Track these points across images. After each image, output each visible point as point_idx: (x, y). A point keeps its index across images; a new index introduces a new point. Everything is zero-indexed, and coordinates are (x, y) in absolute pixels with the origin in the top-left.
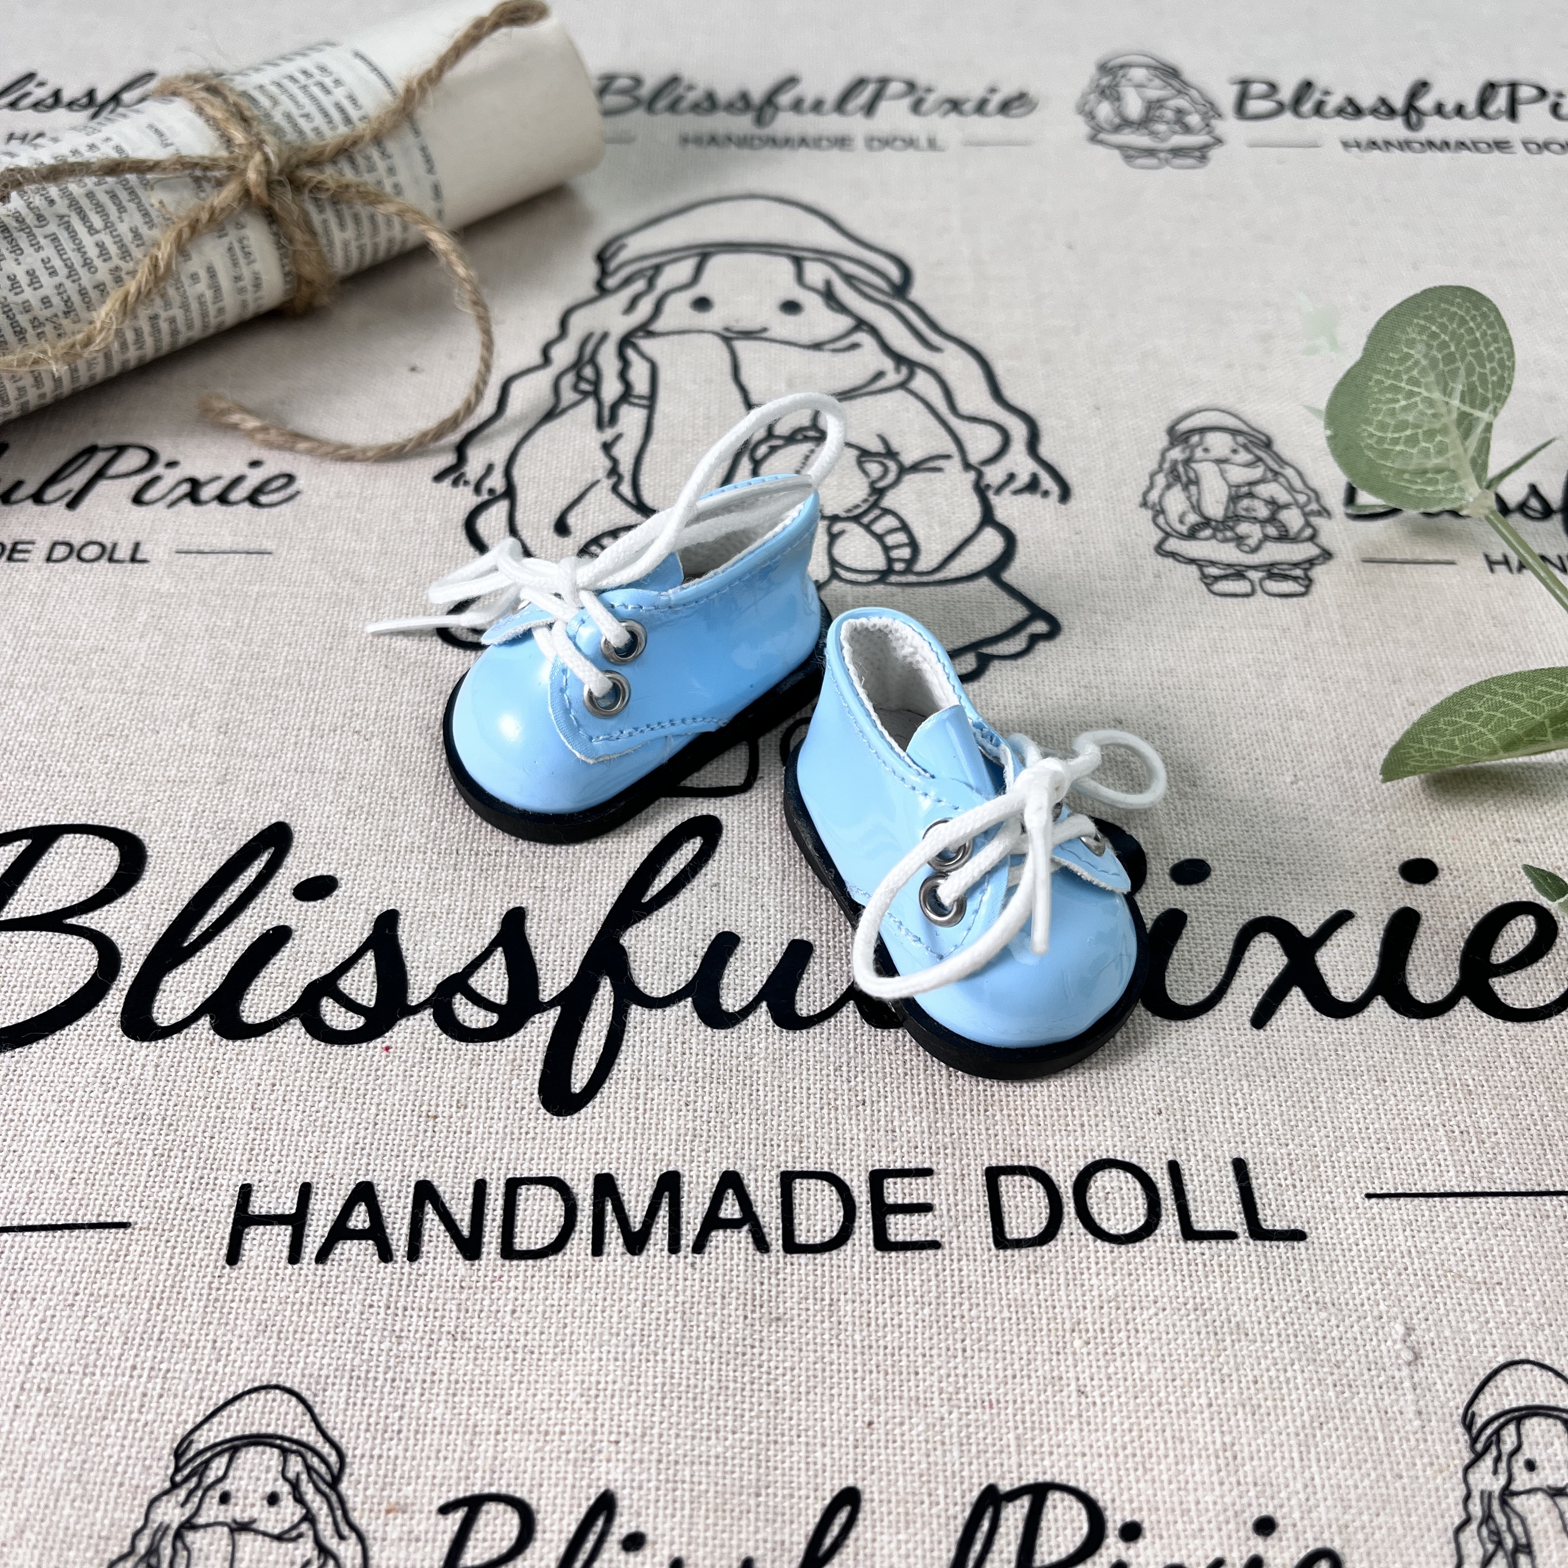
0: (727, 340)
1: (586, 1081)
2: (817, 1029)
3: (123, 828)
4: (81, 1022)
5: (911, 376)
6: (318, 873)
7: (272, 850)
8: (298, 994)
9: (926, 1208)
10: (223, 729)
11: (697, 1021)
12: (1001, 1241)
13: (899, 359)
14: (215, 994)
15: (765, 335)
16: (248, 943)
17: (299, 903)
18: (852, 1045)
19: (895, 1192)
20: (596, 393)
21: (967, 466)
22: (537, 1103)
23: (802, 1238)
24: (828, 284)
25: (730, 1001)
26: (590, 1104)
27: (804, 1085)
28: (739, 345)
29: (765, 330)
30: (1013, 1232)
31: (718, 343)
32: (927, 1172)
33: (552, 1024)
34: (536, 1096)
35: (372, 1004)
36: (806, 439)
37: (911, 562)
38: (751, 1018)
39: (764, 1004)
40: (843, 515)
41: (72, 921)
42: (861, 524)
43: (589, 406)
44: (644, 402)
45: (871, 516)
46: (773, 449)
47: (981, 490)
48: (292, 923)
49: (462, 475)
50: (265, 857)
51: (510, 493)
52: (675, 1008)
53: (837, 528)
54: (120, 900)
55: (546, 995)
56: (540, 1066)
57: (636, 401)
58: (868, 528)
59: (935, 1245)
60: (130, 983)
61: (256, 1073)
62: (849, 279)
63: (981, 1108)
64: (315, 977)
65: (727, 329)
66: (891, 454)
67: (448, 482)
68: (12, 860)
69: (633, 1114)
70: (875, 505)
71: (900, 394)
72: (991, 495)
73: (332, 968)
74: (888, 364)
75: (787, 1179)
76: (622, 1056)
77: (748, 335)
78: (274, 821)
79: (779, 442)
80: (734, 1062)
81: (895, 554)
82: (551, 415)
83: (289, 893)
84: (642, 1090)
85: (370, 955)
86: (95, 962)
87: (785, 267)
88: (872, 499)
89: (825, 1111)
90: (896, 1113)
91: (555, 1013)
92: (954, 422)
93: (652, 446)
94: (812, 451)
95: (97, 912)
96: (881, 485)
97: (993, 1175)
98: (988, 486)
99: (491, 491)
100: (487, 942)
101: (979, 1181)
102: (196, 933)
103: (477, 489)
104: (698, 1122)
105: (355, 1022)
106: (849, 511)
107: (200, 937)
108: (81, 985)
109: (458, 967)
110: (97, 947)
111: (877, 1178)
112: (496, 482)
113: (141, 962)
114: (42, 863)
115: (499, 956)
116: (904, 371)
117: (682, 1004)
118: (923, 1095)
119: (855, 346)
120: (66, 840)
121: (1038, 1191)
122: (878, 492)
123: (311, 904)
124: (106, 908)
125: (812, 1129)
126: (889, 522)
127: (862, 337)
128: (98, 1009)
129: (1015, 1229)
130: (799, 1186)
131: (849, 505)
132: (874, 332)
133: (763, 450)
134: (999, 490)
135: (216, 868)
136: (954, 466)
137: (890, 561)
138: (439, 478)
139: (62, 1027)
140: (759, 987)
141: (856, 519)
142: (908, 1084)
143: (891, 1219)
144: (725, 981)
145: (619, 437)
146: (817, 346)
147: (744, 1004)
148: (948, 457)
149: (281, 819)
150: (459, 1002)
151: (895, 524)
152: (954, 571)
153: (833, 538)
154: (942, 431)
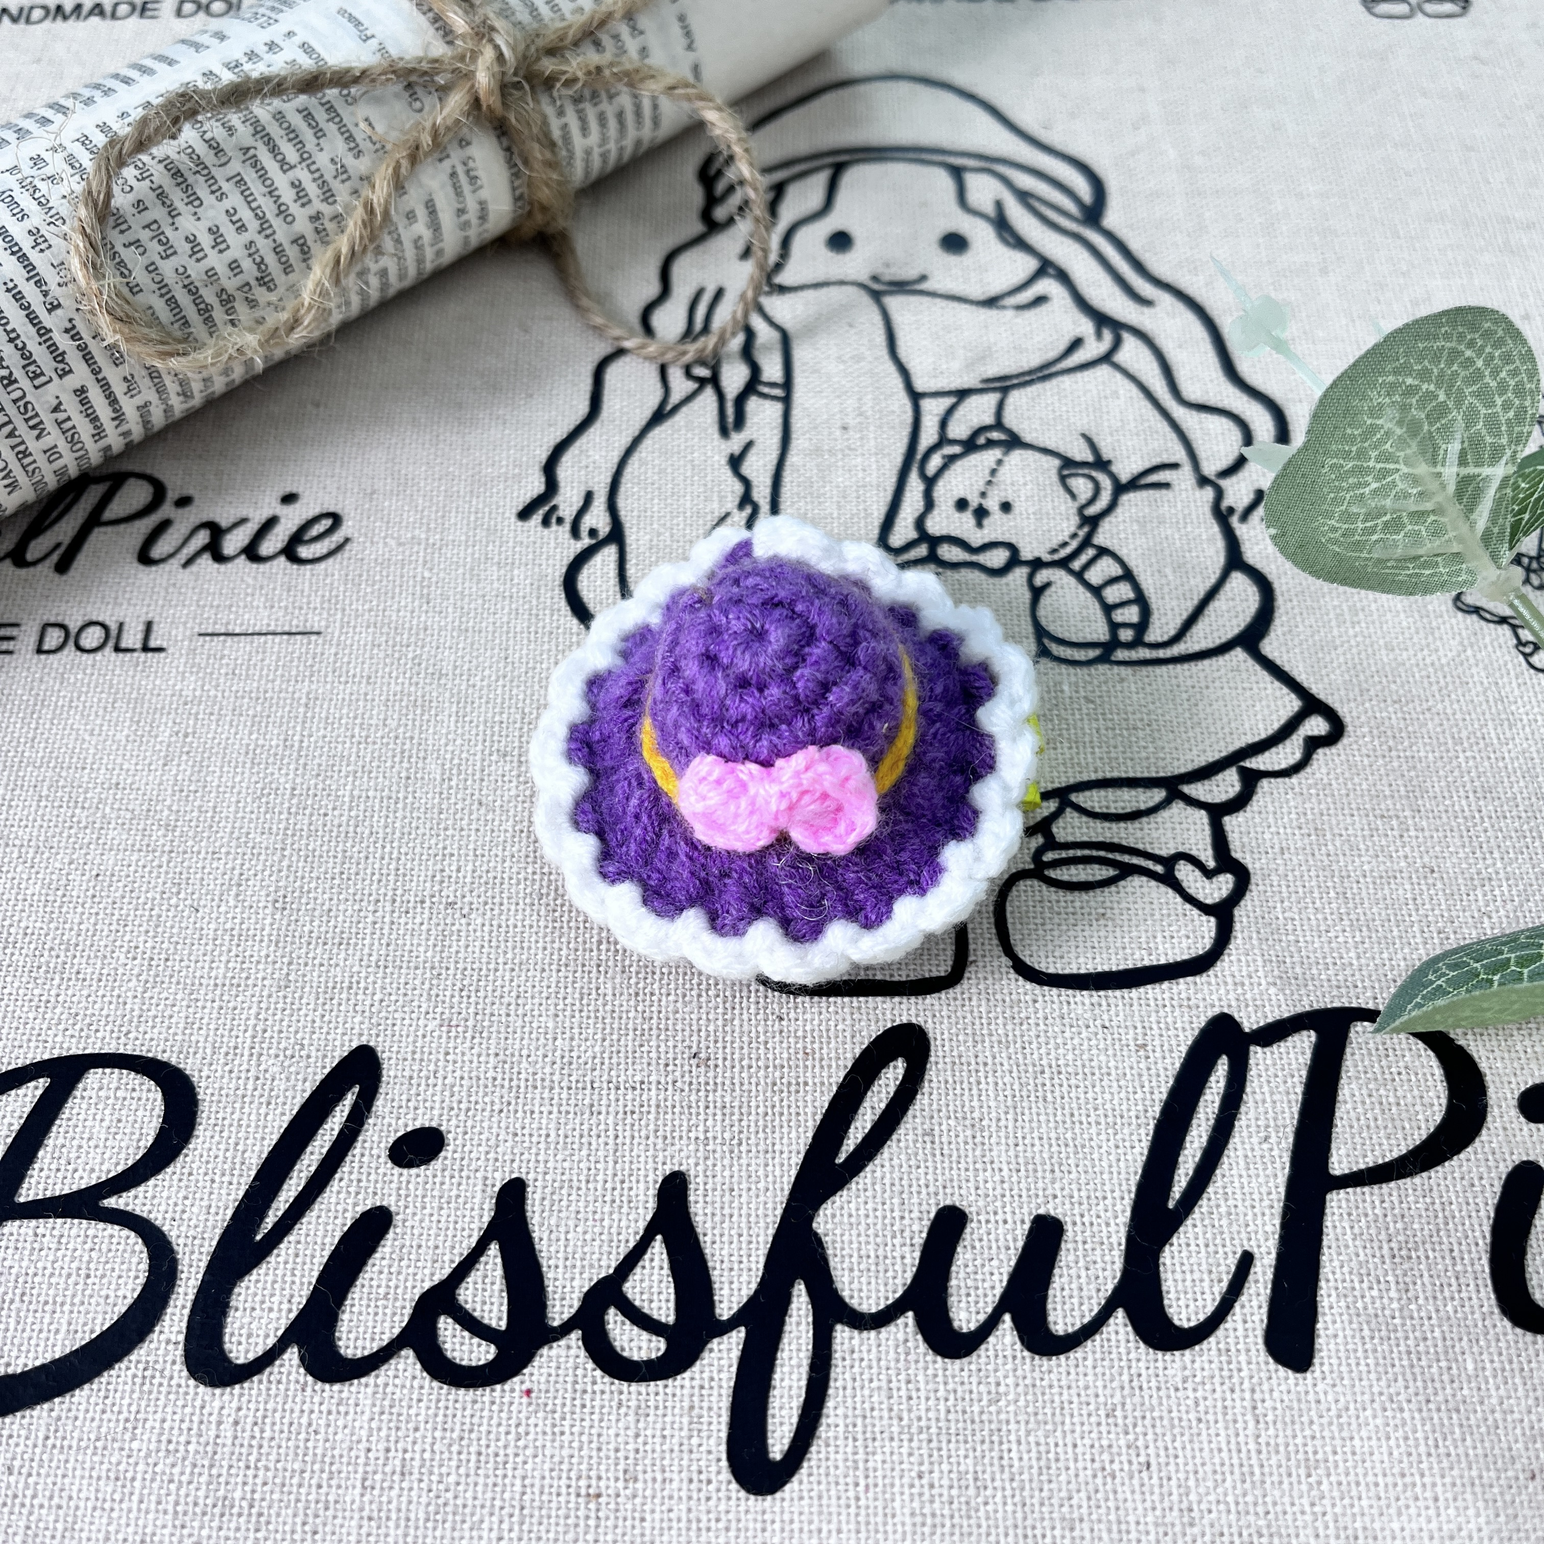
0: (876, 296)
1: (786, 1442)
2: (1077, 1354)
3: (164, 1057)
4: (133, 1357)
5: (1117, 343)
6: (418, 1125)
7: (356, 1089)
8: (408, 1311)
10: (280, 904)
11: (923, 1347)
13: (1102, 320)
14: (302, 1313)
15: (924, 286)
16: (338, 1235)
17: (397, 1170)
18: (1125, 1377)
20: (714, 381)
21: (1203, 481)
22: (726, 1474)
24: (999, 205)
25: (963, 1315)
26: (795, 1479)
27: (1069, 1440)
28: (894, 303)
29: (923, 278)
31: (866, 300)
33: (736, 1354)
34: (724, 1463)
35: (503, 1325)
36: (990, 444)
37: (1142, 627)
38: (991, 1339)
39: (1007, 1317)
40: (1047, 558)
41: (111, 1202)
42: (1071, 572)
43: (708, 396)
44: (778, 392)
45: (1084, 558)
46: (951, 460)
47: (1222, 515)
48: (390, 1202)
49: (554, 508)
50: (349, 1099)
51: (617, 535)
52: (892, 1328)
53: (1042, 577)
54: (169, 1170)
55: (725, 1308)
56: (725, 1418)
57: (766, 390)
58: (1079, 576)
60: (191, 1297)
61: (364, 1433)
62: (1024, 197)
63: (1302, 1471)
64: (427, 1285)
65: (875, 278)
66: (1102, 464)
67: (537, 517)
68: (28, 1110)
69: (851, 1494)
70: (1087, 543)
71: (1104, 370)
72: (1234, 521)
73: (447, 1271)
74: (1086, 327)
76: (830, 1404)
77: (901, 287)
78: (355, 1045)
79: (957, 449)
80: (976, 1409)
81: (1120, 616)
82: (659, 416)
83: (384, 1154)
84: (861, 1456)
85: (494, 1249)
86: (145, 1266)
87: (943, 181)
88: (1082, 533)
89: (1099, 1481)
90: (1192, 1483)
91: (738, 1336)
92: (1179, 412)
93: (793, 459)
94: (999, 462)
95: (141, 1188)
96: (1092, 511)
98: (1231, 510)
99: (593, 532)
100: (642, 1225)
102: (270, 1221)
103: (575, 532)
104: (937, 1505)
105: (484, 1353)
106: (1054, 551)
107: (276, 1225)
108: (129, 1301)
109: (608, 1266)
110: (146, 1243)
112: (598, 519)
113: (203, 1265)
114: (66, 1113)
115: (658, 1248)
116: (1108, 336)
117: (901, 1321)
118: (1225, 1454)
119: (1040, 300)
120: (94, 1078)
122: (1091, 522)
123: (414, 1171)
124: (152, 1182)
125: (1084, 1510)
126: (1104, 569)
127: (1048, 286)
128: (154, 1336)
131: (1054, 543)
132: (1063, 277)
133: (935, 462)
134: (1245, 516)
135: (287, 1118)
136: (1184, 478)
137: (1114, 627)
138: (525, 514)
139: (109, 1366)
140: (998, 1291)
141: (1063, 563)
142: (1204, 1437)
144: (953, 1282)
145: (749, 445)
146: (991, 302)
147: (982, 1317)
148: (1174, 466)
149: (364, 1041)
150: (614, 1320)
151: (1115, 570)
152: (1198, 640)
153: (1037, 593)
154: (1164, 427)
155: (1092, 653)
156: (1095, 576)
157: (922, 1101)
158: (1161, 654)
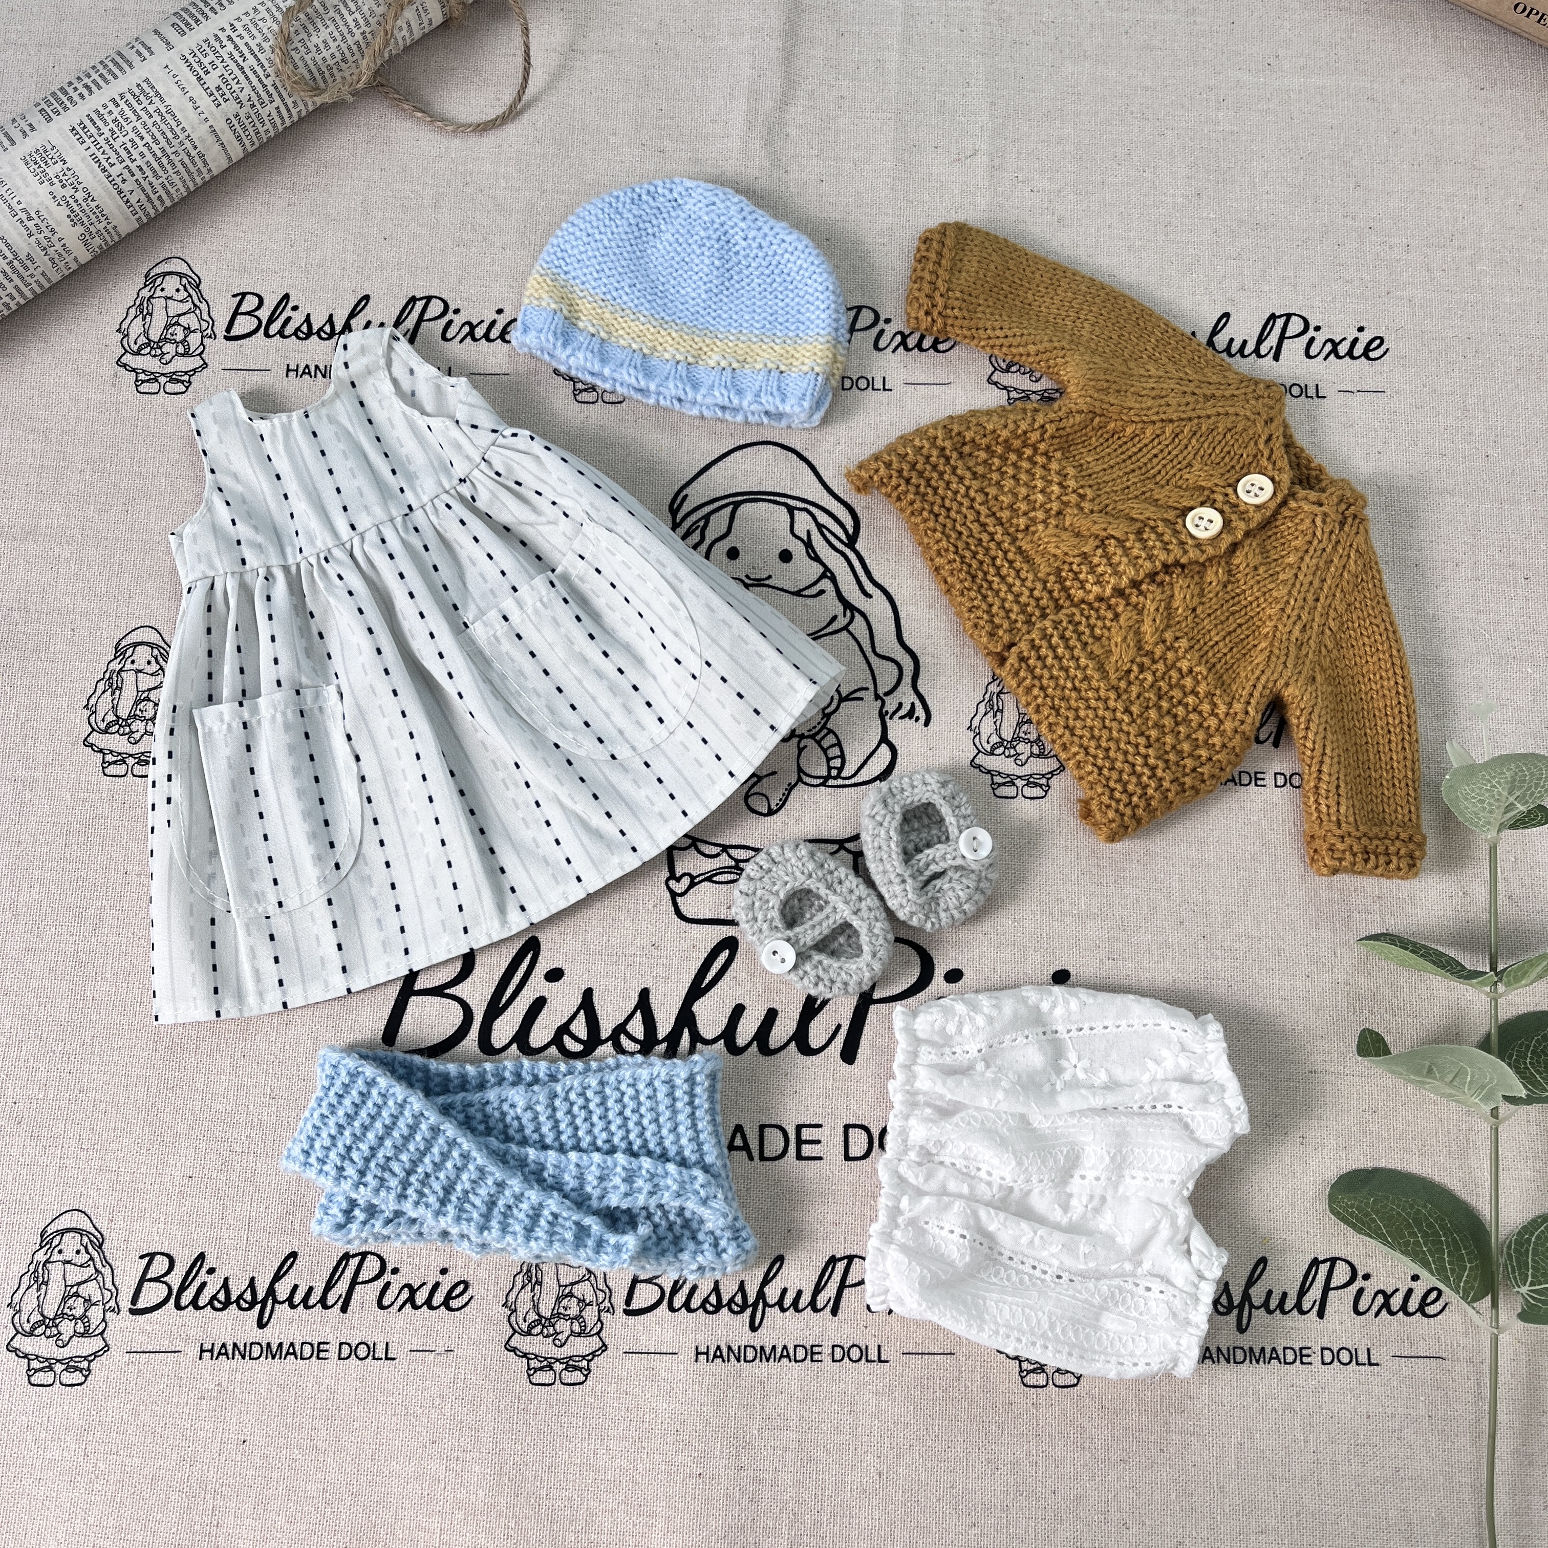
2: (778, 1055)
5: (852, 619)
6: (555, 966)
7: (532, 953)
8: (553, 1033)
9: (818, 1142)
11: (726, 1051)
12: (847, 1158)
13: (847, 605)
14: (517, 1033)
15: (770, 582)
16: (529, 1005)
17: (548, 983)
18: (793, 1064)
19: (806, 1134)
21: (877, 697)
23: (767, 1154)
24: (808, 532)
25: (740, 1042)
27: (772, 1082)
29: (770, 577)
30: (852, 1154)
32: (820, 1126)
33: (664, 1050)
35: (586, 1038)
37: (840, 770)
38: (749, 1050)
39: (755, 1042)
40: (807, 734)
41: (448, 991)
42: (816, 741)
45: (822, 734)
47: (882, 715)
48: (546, 994)
50: (529, 957)
52: (716, 1045)
53: (803, 743)
54: (467, 980)
55: (660, 1036)
58: (819, 743)
59: (820, 1158)
60: (479, 1026)
62: (820, 526)
63: (845, 1095)
64: (559, 1024)
65: (747, 576)
70: (824, 727)
71: (844, 635)
72: (887, 719)
73: (566, 1020)
74: (840, 608)
75: (762, 1127)
77: (759, 582)
78: (530, 936)
80: (742, 1072)
81: (832, 764)
83: (543, 978)
85: (582, 1013)
86: (461, 1014)
87: (784, 515)
88: (823, 721)
89: (780, 1095)
90: (809, 1097)
91: (665, 1045)
92: (872, 658)
95: (458, 987)
96: (828, 711)
97: (847, 1128)
98: (887, 712)
100: (633, 1006)
101: (841, 1131)
102: (503, 1001)
104: (727, 1101)
105: (578, 1048)
106: (810, 731)
107: (506, 1001)
108: (457, 1026)
109: (621, 1020)
110: (461, 1006)
111: (799, 1128)
113: (482, 1014)
115: (638, 1014)
116: (848, 613)
117: (719, 1043)
118: (821, 1089)
119: (822, 592)
121: (864, 1135)
122: (828, 716)
123: (554, 984)
124: (461, 984)
126: (831, 739)
127: (826, 584)
128: (467, 1039)
129: (855, 1151)
130: (767, 1131)
131: (810, 726)
132: (833, 579)
134: (892, 716)
136: (869, 696)
137: (830, 768)
139: (451, 1048)
140: (753, 1034)
141: (813, 737)
142: (816, 1083)
143: (804, 1146)
144: (738, 1030)
146: (798, 593)
147: (746, 1043)
148: (867, 689)
149: (534, 935)
150: (623, 1038)
151: (834, 741)
152: (864, 776)
153: (801, 750)
154: (865, 666)
155: (819, 781)
156: (825, 744)
157: (734, 965)
158: (847, 782)
